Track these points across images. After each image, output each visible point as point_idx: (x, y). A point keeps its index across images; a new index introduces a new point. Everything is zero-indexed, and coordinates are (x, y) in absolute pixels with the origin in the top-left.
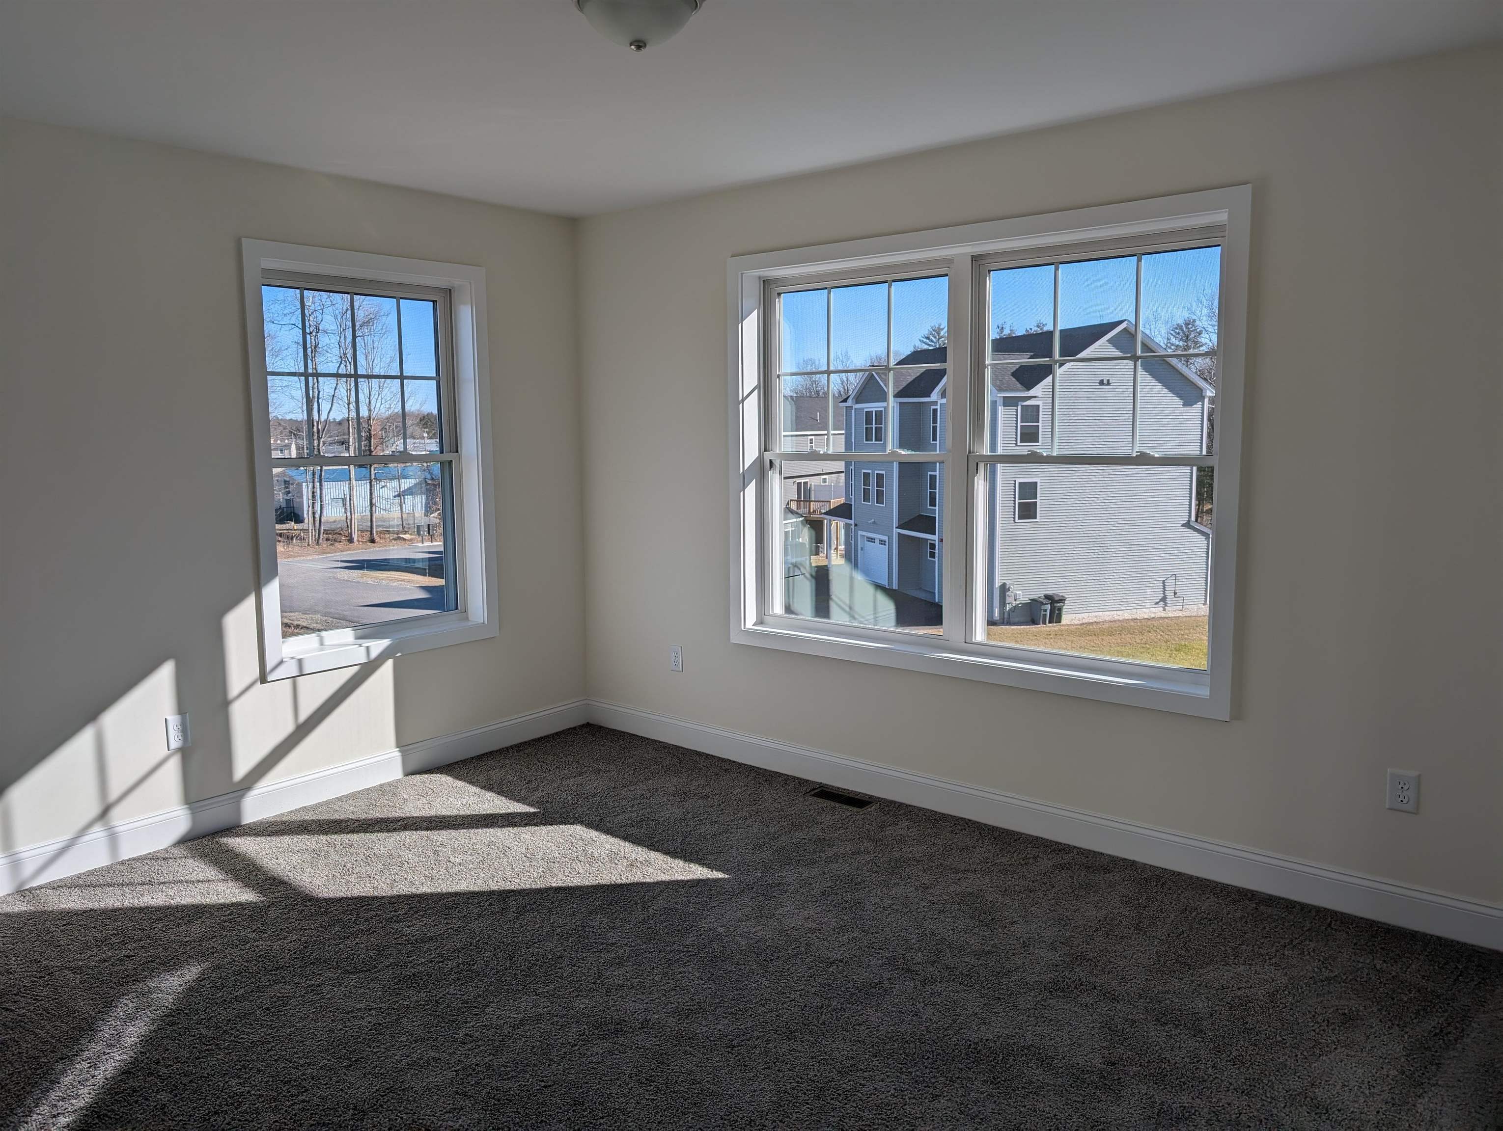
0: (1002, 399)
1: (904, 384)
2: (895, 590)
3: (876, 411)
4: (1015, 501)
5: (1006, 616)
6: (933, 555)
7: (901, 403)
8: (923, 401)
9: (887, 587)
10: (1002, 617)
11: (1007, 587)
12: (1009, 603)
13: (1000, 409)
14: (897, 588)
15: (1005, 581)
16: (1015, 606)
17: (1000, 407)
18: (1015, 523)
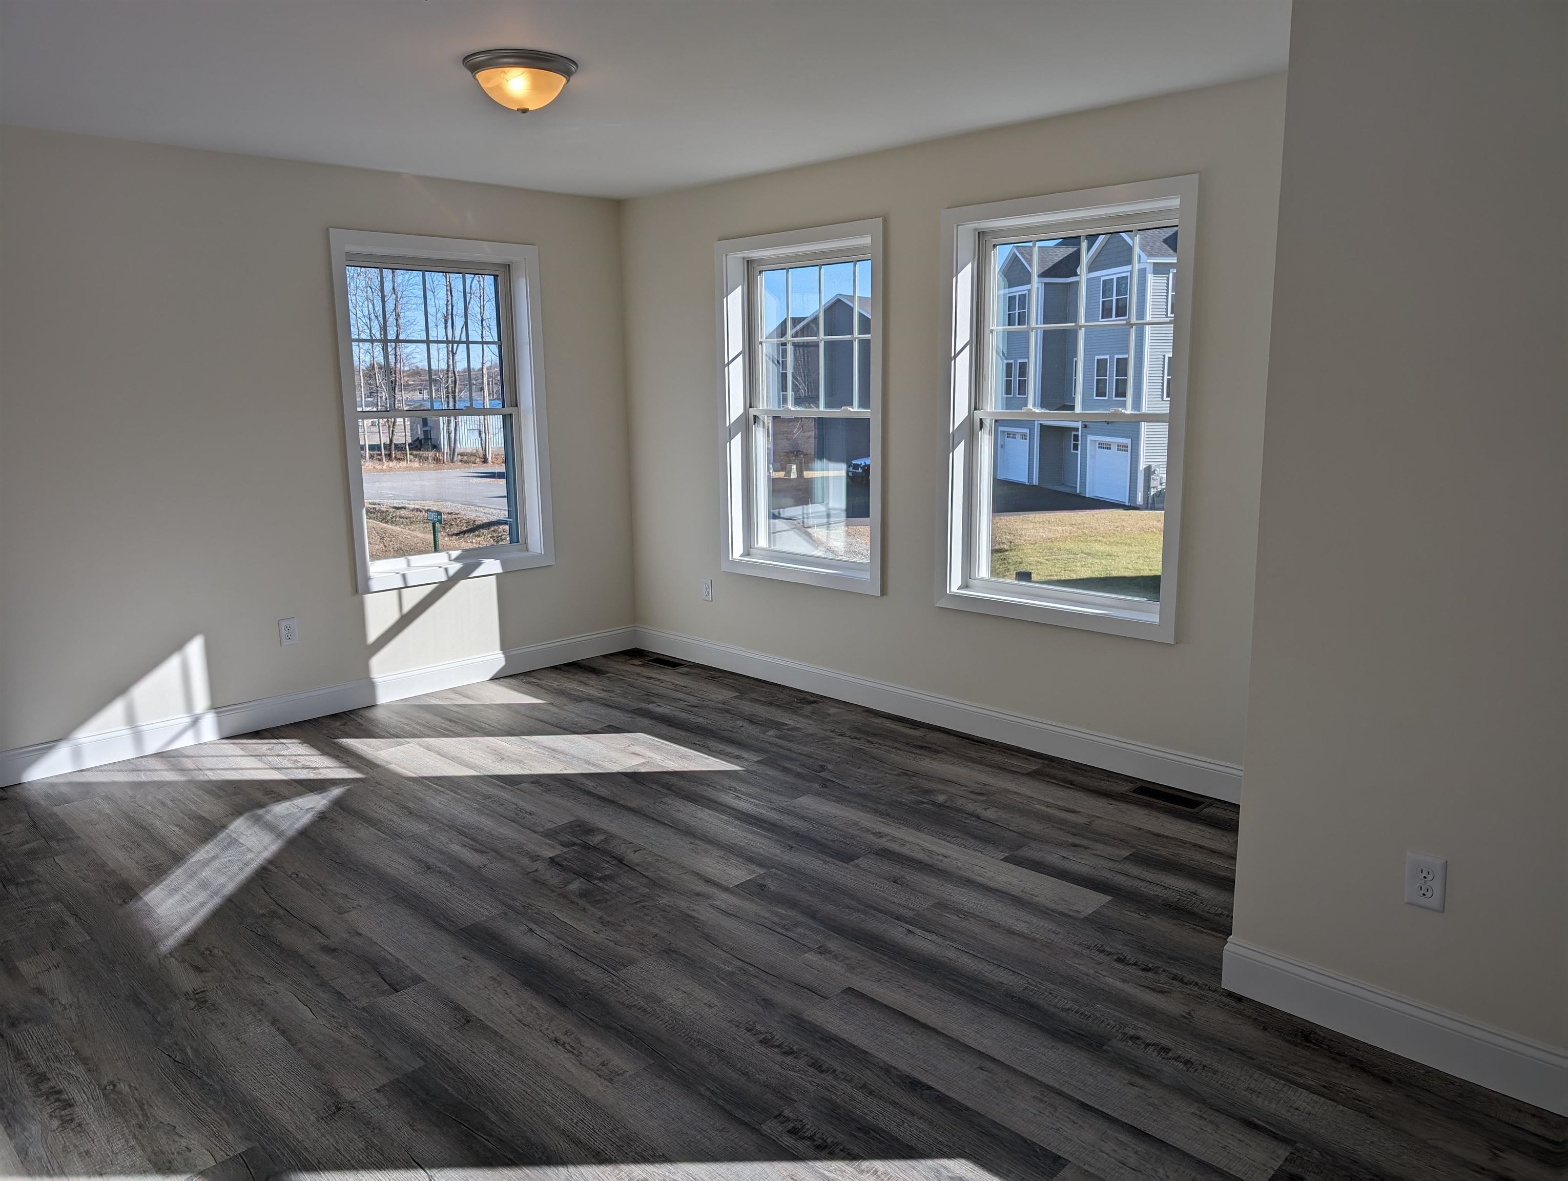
0: (1152, 266)
1: (1051, 265)
2: (1035, 486)
3: (1019, 295)
4: (1163, 377)
5: (1150, 501)
6: (1076, 447)
7: (1046, 284)
8: (1069, 281)
9: (1027, 484)
10: (1146, 502)
11: (1153, 470)
12: (1154, 488)
13: (1150, 277)
14: (1037, 484)
15: (1150, 464)
16: (1161, 491)
17: (1149, 275)
18: (1163, 401)
